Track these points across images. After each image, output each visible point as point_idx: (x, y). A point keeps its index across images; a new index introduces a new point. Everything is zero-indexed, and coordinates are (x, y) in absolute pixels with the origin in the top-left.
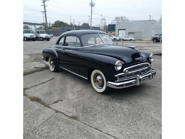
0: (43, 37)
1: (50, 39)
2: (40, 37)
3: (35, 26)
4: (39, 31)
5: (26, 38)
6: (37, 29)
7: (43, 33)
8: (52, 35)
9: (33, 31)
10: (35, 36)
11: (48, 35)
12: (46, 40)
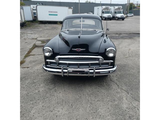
0: (119, 17)
1: (125, 18)
2: (117, 17)
3: (114, 7)
4: (117, 11)
5: (105, 17)
6: (116, 9)
7: (120, 13)
8: (133, 15)
9: (111, 12)
10: (112, 16)
11: (123, 15)
12: (122, 20)
